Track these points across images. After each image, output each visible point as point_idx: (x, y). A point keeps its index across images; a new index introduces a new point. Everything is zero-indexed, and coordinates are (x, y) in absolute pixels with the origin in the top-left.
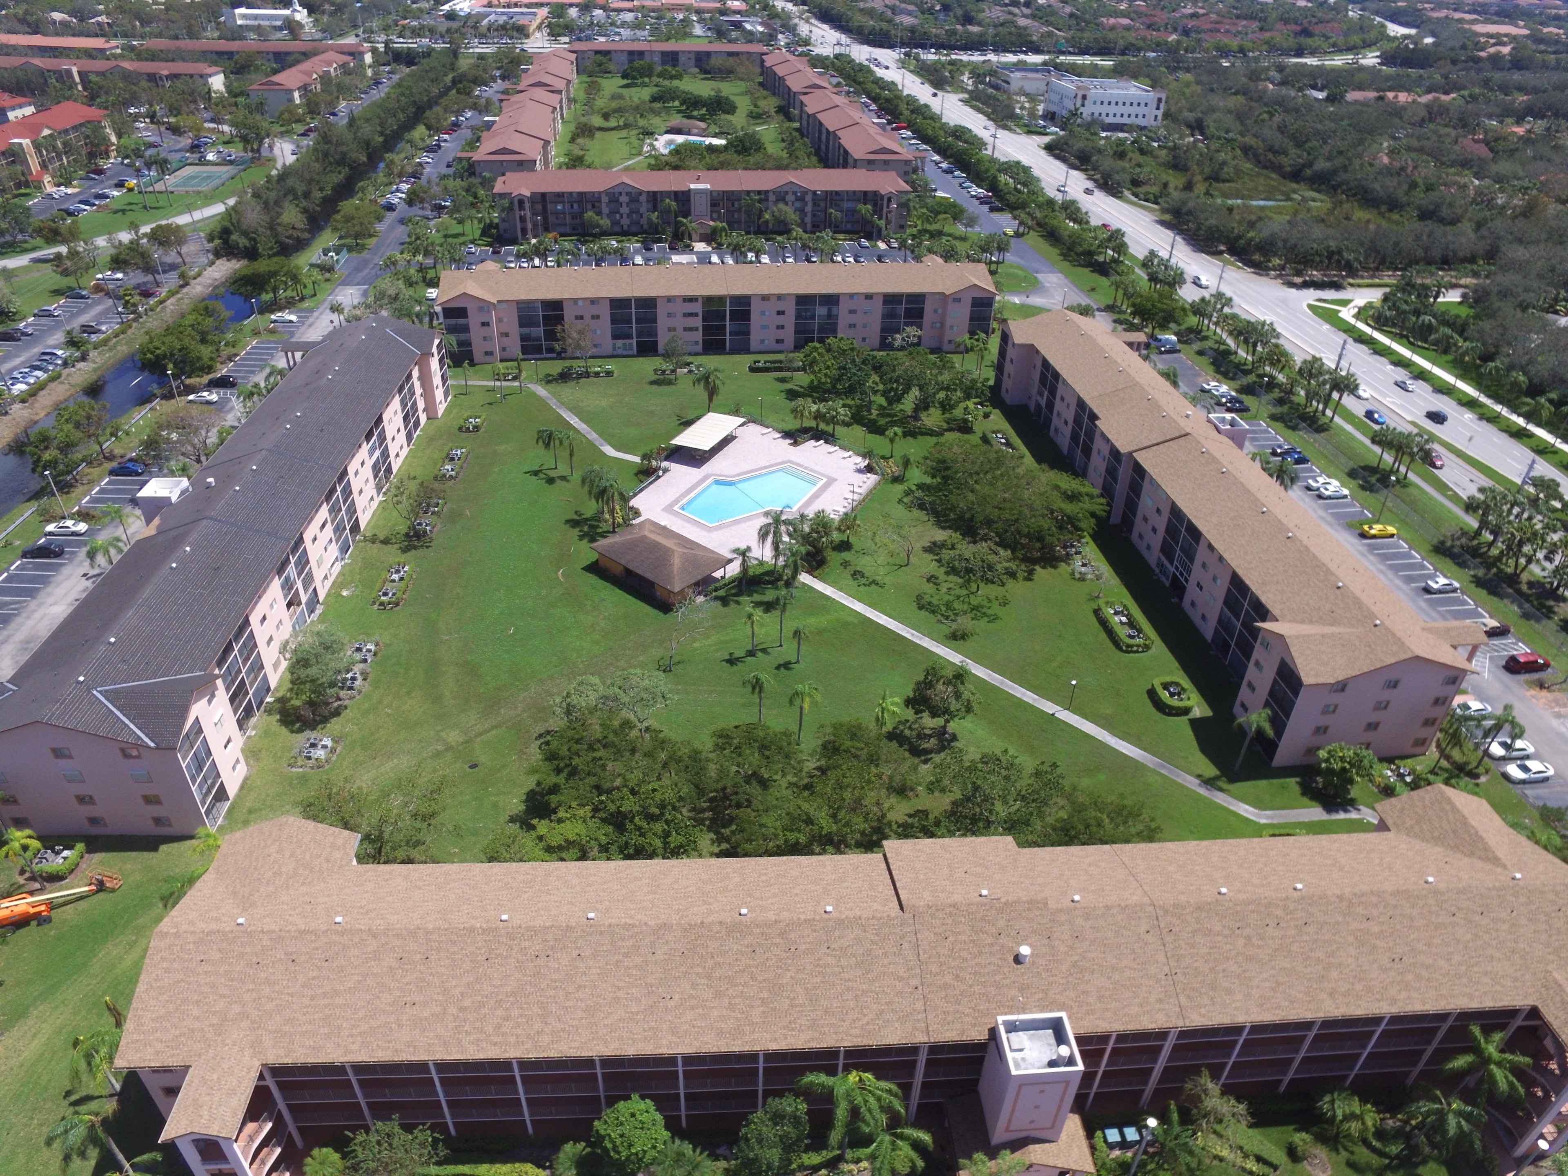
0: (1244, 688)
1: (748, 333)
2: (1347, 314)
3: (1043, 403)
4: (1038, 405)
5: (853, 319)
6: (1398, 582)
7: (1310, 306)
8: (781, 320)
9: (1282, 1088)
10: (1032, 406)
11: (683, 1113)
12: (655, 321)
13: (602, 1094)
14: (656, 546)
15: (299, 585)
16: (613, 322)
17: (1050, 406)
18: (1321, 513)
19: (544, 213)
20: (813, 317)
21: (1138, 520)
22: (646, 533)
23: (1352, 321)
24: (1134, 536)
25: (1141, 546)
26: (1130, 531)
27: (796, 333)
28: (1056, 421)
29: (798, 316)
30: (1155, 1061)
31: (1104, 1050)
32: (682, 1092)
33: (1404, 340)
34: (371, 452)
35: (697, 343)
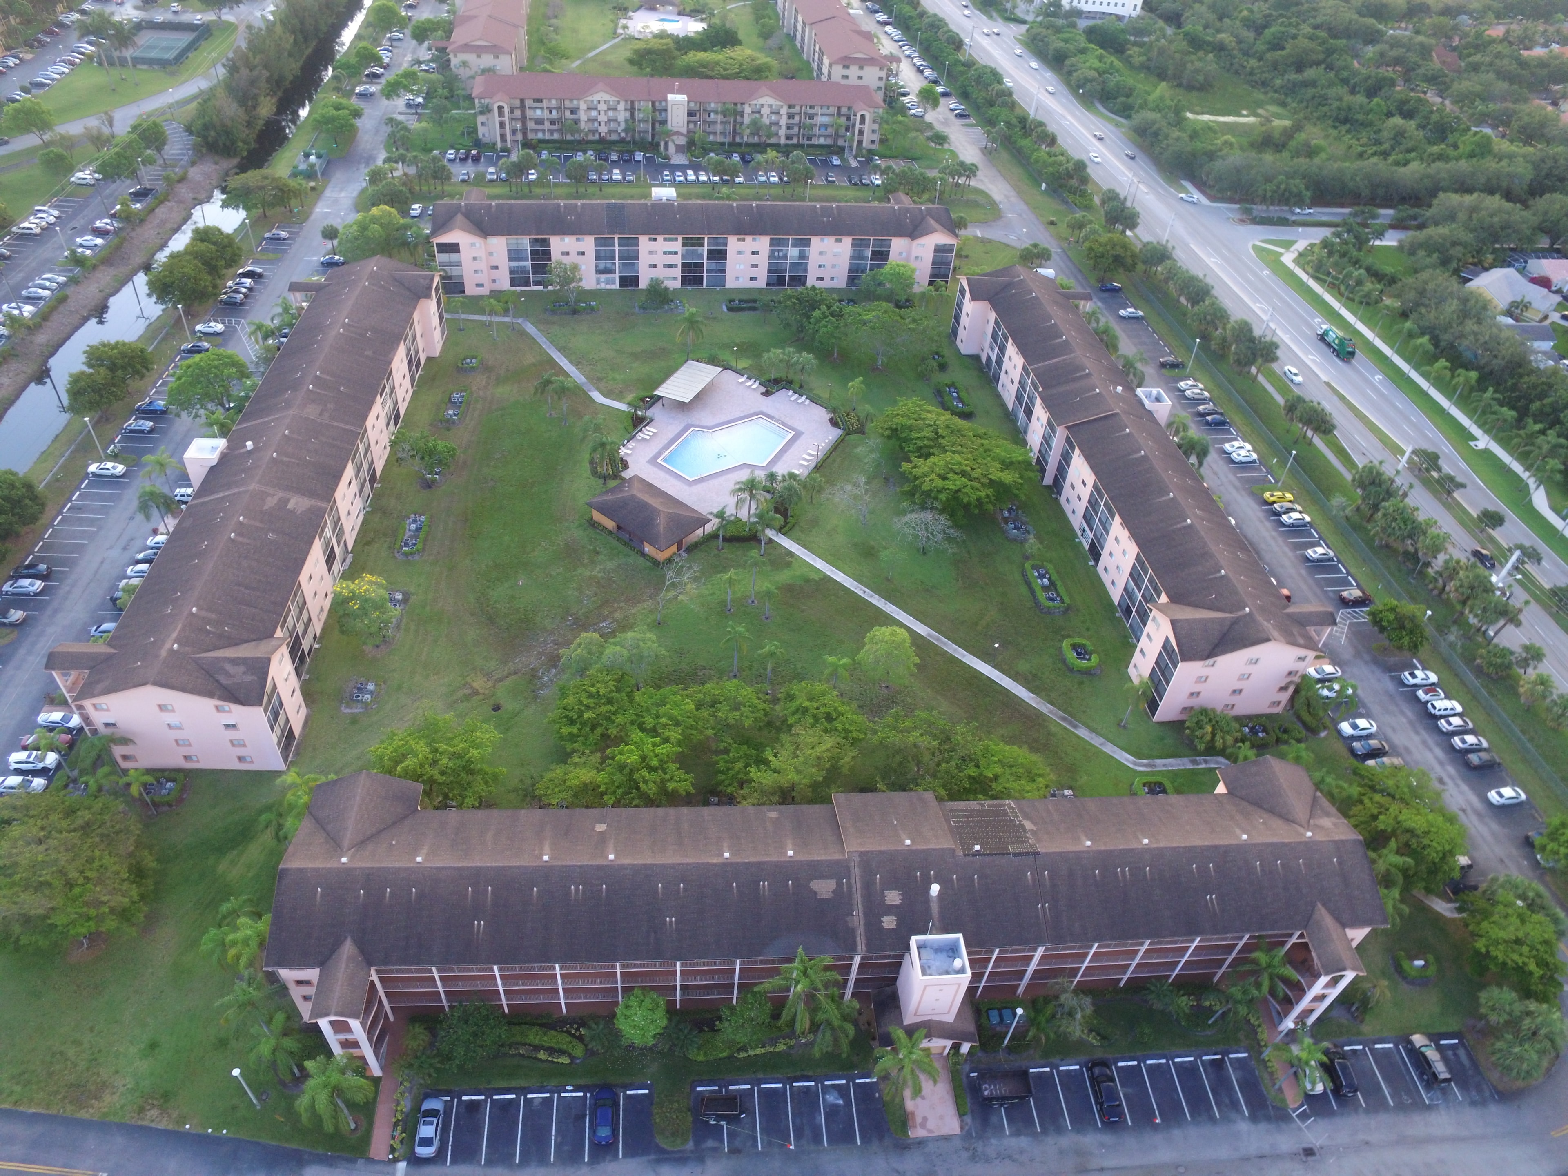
0: (1137, 653)
1: (724, 271)
2: (1288, 259)
3: (994, 358)
4: (989, 358)
5: (822, 260)
6: (1286, 549)
7: (1255, 247)
8: (755, 259)
9: (1122, 984)
10: (984, 360)
11: (678, 998)
12: (637, 258)
13: (619, 985)
14: (644, 506)
15: (334, 542)
16: (597, 258)
17: (999, 362)
18: (1231, 477)
19: (523, 119)
20: (785, 257)
21: (1067, 486)
22: (635, 492)
23: (1291, 266)
24: (1063, 500)
25: (1067, 508)
26: (1059, 493)
27: (769, 271)
28: (1003, 378)
29: (771, 256)
30: (1028, 965)
31: (990, 959)
32: (678, 984)
33: (1335, 291)
34: (383, 404)
35: (675, 279)
